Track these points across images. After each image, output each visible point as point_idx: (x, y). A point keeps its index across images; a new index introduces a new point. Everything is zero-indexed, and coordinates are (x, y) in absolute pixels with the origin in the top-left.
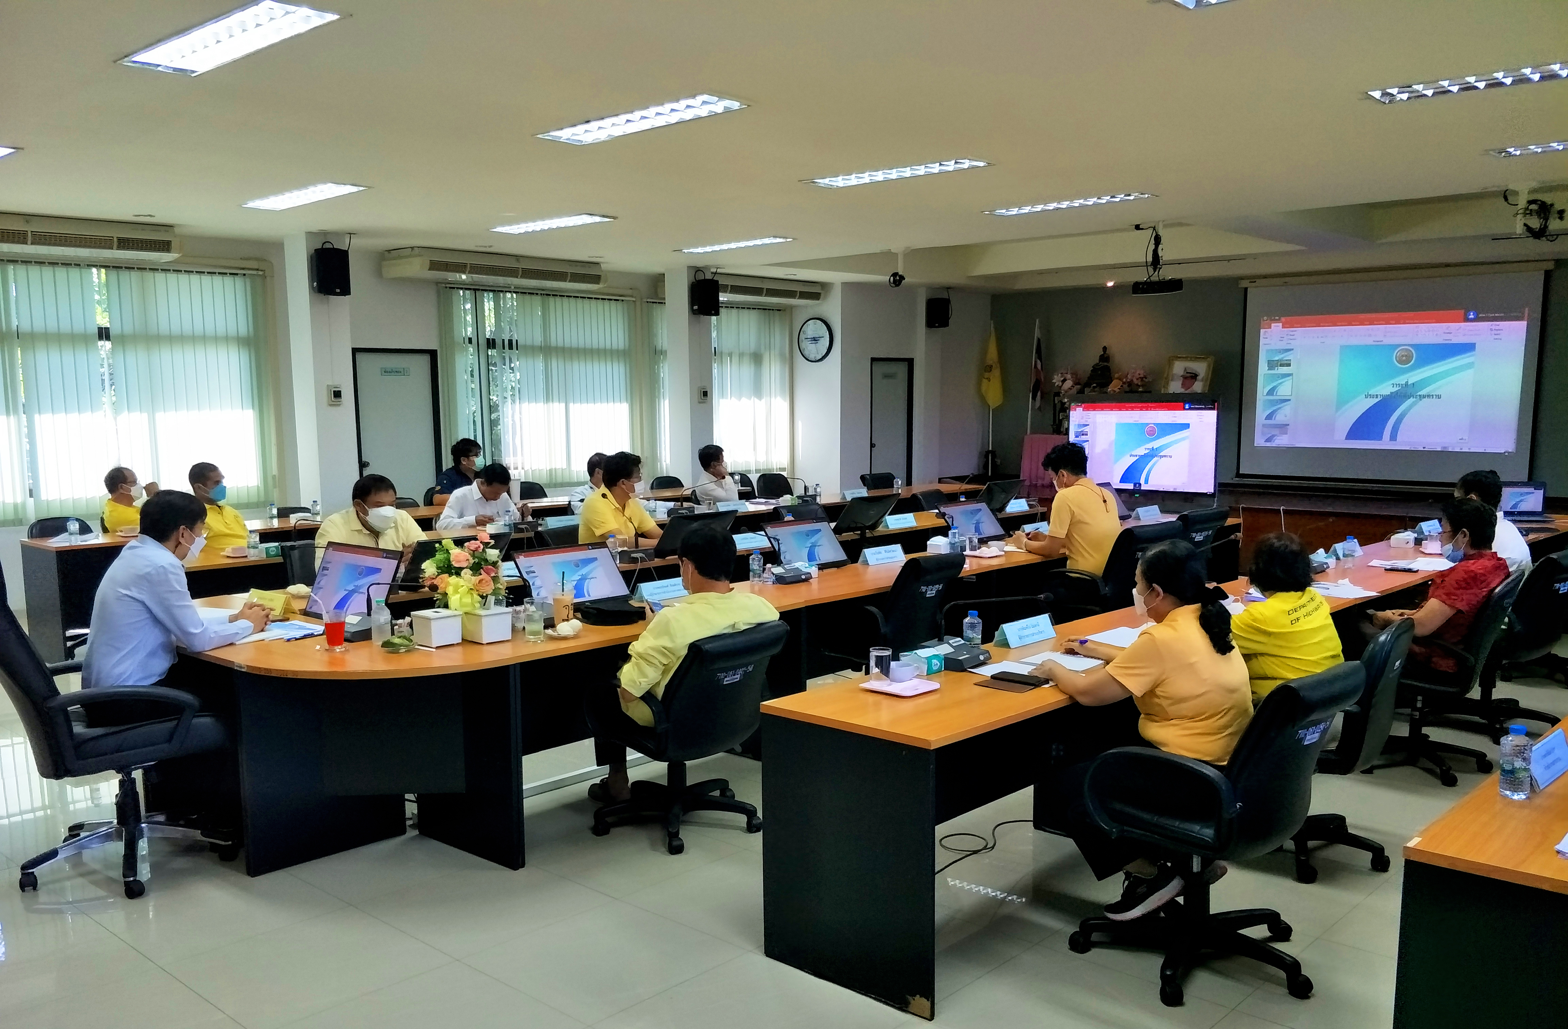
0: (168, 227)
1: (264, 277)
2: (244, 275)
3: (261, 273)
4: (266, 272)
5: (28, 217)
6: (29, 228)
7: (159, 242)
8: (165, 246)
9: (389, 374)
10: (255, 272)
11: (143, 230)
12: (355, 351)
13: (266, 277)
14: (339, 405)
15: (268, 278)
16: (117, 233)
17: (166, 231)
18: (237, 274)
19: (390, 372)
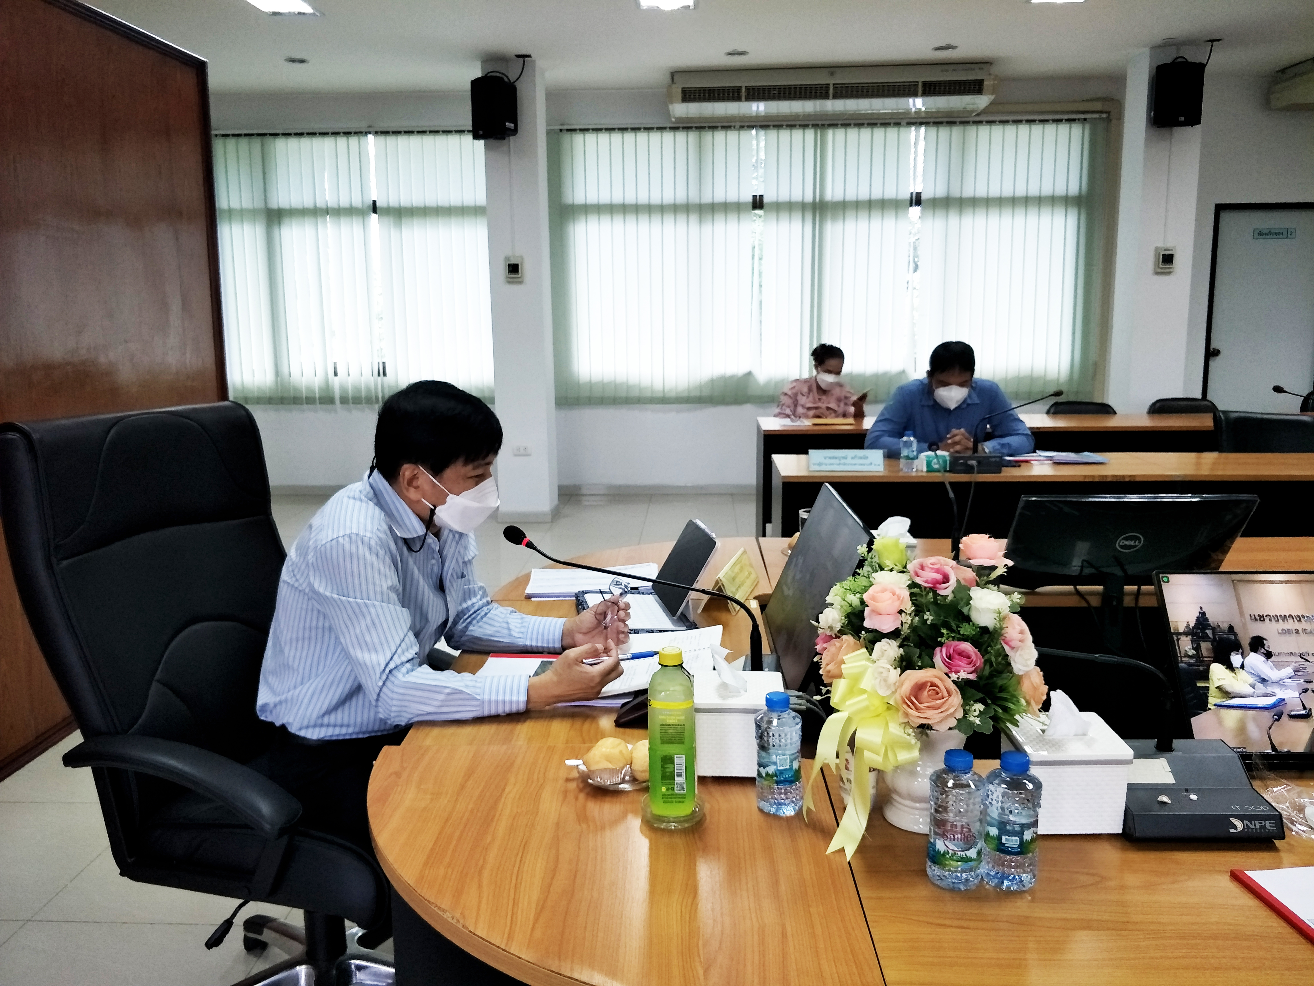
0: (984, 63)
1: (1109, 120)
2: (1085, 119)
3: (1104, 116)
4: (1111, 114)
5: (832, 68)
6: (831, 81)
7: (969, 82)
8: (976, 87)
9: (1264, 236)
10: (1096, 116)
11: (954, 70)
12: (1220, 208)
13: (1111, 120)
14: (1169, 273)
15: (1114, 122)
16: (923, 77)
17: (980, 69)
18: (1074, 120)
19: (1266, 234)
